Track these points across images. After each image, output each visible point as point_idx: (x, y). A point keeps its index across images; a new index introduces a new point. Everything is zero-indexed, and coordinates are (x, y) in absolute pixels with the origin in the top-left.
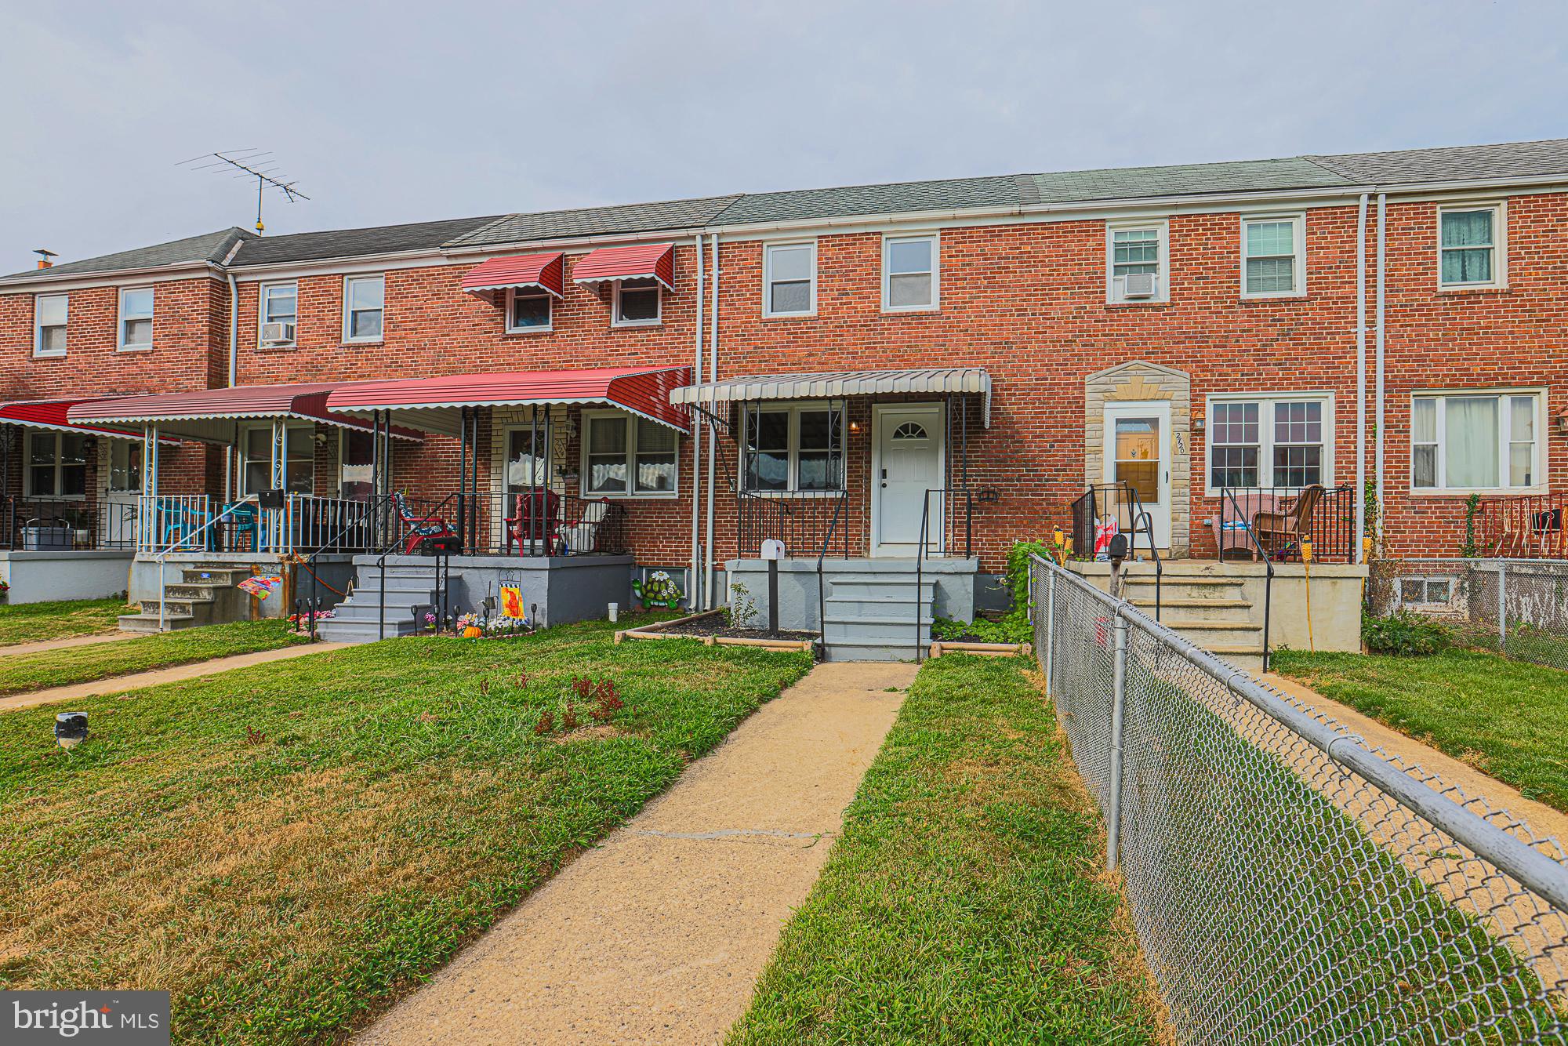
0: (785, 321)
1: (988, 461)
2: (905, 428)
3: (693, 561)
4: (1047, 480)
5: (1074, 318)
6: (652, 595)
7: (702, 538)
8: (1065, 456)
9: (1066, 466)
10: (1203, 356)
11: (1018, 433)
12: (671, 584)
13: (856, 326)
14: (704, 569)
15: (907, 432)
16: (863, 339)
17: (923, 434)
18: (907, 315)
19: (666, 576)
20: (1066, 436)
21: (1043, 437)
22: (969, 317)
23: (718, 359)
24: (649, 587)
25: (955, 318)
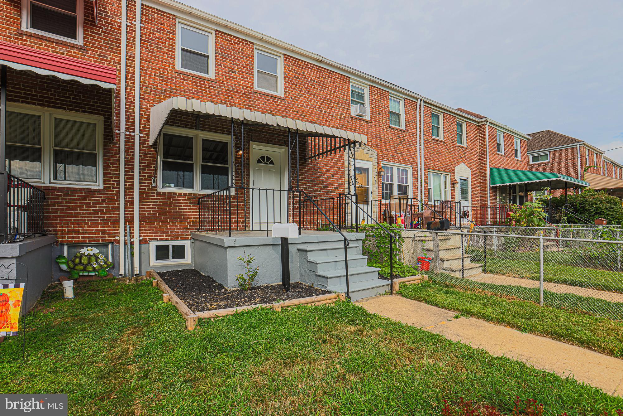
0: (194, 76)
1: (308, 181)
2: (263, 158)
3: (121, 237)
4: (331, 192)
5: (340, 118)
6: (81, 267)
7: (129, 220)
8: (337, 181)
9: (338, 186)
10: (380, 146)
11: (320, 168)
12: (102, 257)
13: (240, 93)
14: (132, 243)
15: (264, 161)
16: (244, 102)
17: (272, 163)
18: (268, 95)
19: (95, 251)
20: (338, 172)
21: (329, 171)
22: (298, 105)
23: (140, 88)
24: (77, 261)
25: (291, 103)
